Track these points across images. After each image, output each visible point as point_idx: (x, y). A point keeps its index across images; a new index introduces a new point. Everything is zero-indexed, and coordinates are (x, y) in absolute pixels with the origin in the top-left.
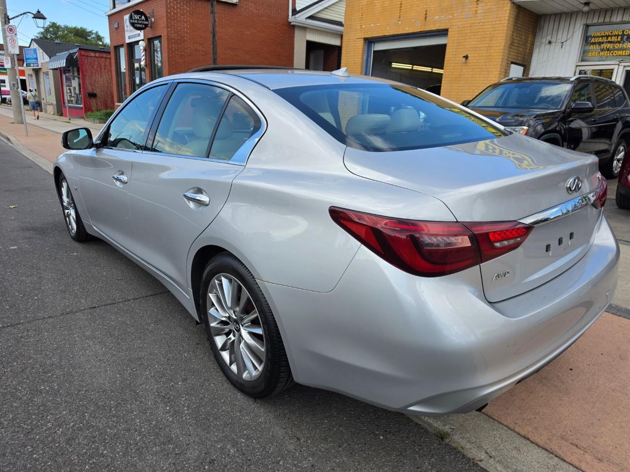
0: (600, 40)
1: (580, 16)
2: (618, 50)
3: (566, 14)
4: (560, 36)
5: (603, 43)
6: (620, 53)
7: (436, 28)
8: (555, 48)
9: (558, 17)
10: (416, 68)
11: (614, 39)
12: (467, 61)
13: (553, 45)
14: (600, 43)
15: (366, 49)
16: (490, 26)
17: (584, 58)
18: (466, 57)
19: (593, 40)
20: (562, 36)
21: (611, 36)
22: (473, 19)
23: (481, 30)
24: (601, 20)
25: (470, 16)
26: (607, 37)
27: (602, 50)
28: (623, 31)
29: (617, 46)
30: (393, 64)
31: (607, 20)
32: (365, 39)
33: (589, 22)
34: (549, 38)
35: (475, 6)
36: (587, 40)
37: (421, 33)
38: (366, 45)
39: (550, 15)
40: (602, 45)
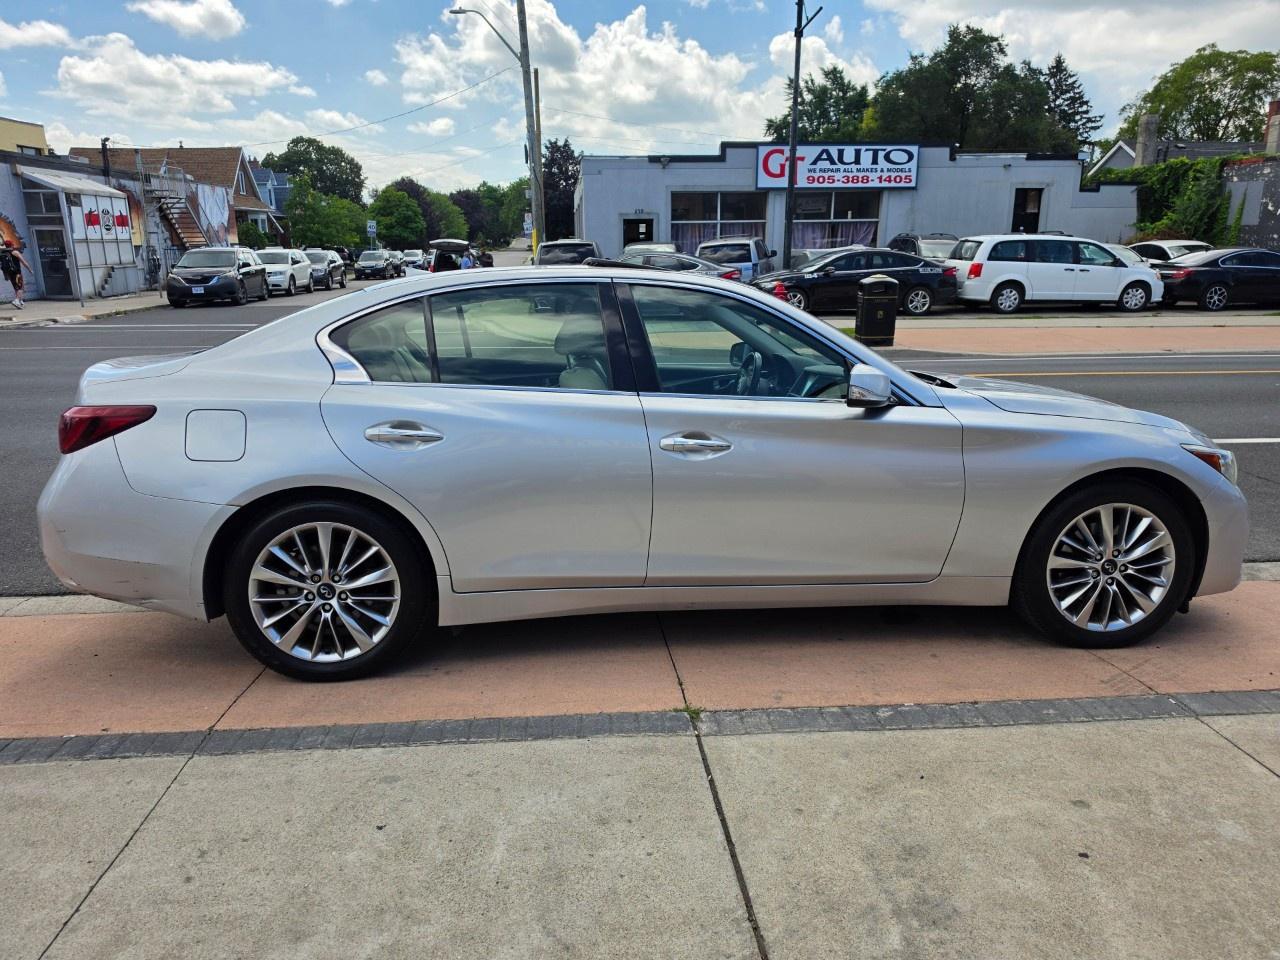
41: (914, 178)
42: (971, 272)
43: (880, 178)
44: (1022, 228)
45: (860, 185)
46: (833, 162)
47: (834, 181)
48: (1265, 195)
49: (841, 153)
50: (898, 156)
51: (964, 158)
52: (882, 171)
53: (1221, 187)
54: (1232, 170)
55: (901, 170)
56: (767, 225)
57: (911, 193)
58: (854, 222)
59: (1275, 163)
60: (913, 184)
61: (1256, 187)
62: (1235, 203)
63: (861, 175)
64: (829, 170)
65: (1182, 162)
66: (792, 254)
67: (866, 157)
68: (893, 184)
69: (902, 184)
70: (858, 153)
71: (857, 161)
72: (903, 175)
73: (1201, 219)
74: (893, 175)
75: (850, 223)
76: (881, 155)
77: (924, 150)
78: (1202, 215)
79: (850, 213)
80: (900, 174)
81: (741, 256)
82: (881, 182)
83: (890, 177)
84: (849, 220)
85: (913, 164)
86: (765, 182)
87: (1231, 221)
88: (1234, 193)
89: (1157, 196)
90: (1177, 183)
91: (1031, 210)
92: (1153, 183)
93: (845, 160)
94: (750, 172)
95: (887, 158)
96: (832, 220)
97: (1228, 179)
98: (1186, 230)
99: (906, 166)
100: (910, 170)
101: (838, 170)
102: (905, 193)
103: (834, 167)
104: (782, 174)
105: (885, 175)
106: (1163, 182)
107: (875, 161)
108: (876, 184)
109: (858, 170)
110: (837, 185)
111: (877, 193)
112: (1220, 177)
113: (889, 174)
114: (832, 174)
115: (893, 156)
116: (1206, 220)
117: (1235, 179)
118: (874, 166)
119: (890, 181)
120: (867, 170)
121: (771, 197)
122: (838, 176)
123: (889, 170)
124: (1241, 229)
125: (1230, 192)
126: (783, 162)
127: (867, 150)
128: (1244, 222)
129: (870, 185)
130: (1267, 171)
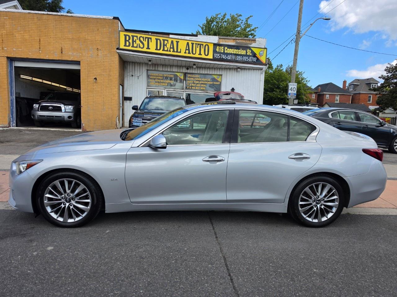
0: (154, 77)
1: (144, 65)
2: (162, 83)
3: (138, 63)
4: (136, 73)
5: (156, 79)
6: (163, 84)
7: (71, 60)
8: (135, 79)
9: (133, 64)
10: (34, 79)
11: (160, 78)
12: (96, 81)
13: (134, 77)
14: (154, 79)
15: (9, 64)
16: (108, 64)
17: (149, 85)
18: (96, 79)
19: (151, 77)
20: (137, 73)
21: (159, 76)
22: (96, 58)
23: (103, 65)
24: (154, 69)
25: (94, 56)
26: (157, 76)
27: (156, 82)
28: (163, 75)
29: (162, 81)
30: (21, 75)
31: (156, 69)
32: (8, 58)
33: (149, 69)
34: (131, 73)
35: (96, 51)
36: (148, 76)
37: (59, 61)
38: (9, 61)
39: (130, 62)
40: (156, 80)
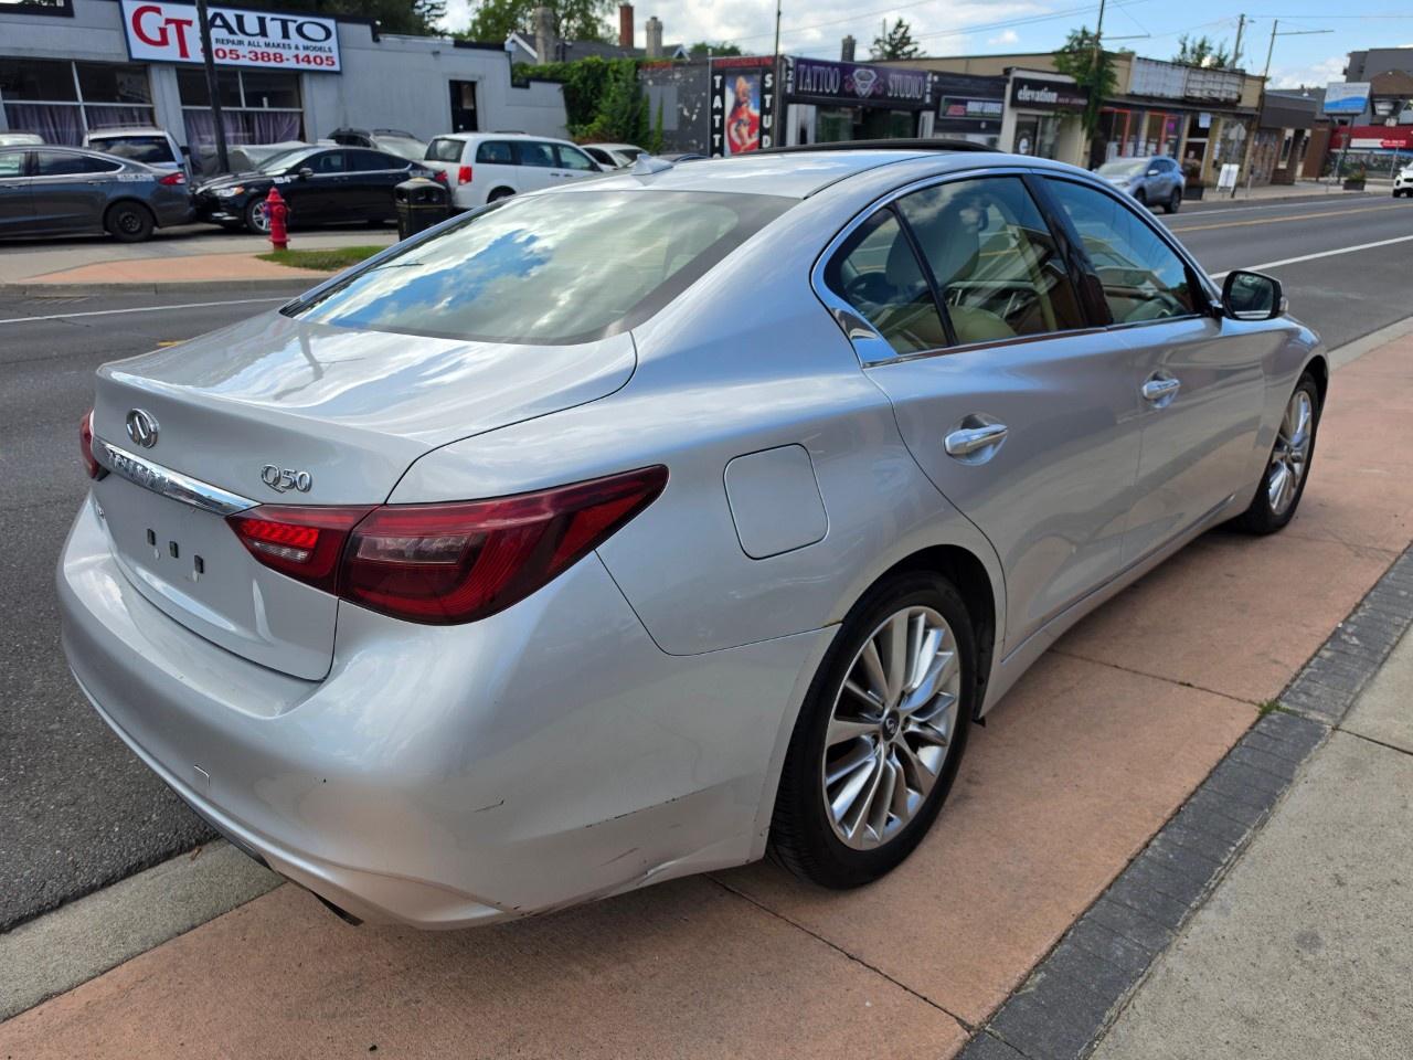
41: (336, 60)
42: (461, 177)
43: (297, 57)
44: (461, 127)
45: (272, 64)
46: (231, 31)
47: (238, 57)
48: (679, 101)
49: (240, 19)
50: (312, 30)
51: (389, 40)
52: (297, 48)
53: (639, 89)
54: (646, 72)
55: (320, 49)
56: (156, 111)
57: (335, 77)
58: (273, 112)
59: (684, 69)
60: (336, 68)
61: (671, 92)
62: (654, 108)
63: (272, 51)
64: (228, 41)
65: (597, 61)
66: (229, 152)
67: (274, 28)
68: (313, 66)
69: (324, 67)
70: (262, 21)
71: (263, 33)
72: (324, 55)
73: (627, 123)
74: (312, 54)
75: (268, 113)
76: (292, 27)
77: (340, 25)
78: (629, 118)
79: (265, 100)
80: (319, 53)
81: (151, 152)
82: (298, 62)
83: (308, 56)
84: (266, 108)
85: (332, 42)
86: (141, 51)
87: (653, 126)
88: (651, 97)
89: (582, 96)
90: (597, 82)
91: (467, 106)
92: (575, 82)
93: (248, 29)
94: (117, 36)
95: (299, 30)
96: (244, 108)
97: (644, 82)
98: (618, 133)
99: (325, 44)
100: (330, 50)
101: (240, 43)
102: (329, 78)
103: (232, 37)
104: (164, 42)
105: (302, 54)
106: (584, 81)
107: (286, 35)
108: (292, 64)
109: (267, 45)
110: (242, 62)
111: (296, 76)
112: (636, 80)
113: (307, 52)
114: (234, 47)
115: (307, 29)
116: (633, 124)
117: (650, 83)
118: (286, 41)
119: (309, 62)
120: (278, 45)
121: (154, 73)
122: (243, 50)
123: (306, 48)
124: (664, 134)
125: (648, 96)
126: (162, 25)
127: (273, 19)
128: (665, 127)
129: (285, 65)
130: (677, 76)
